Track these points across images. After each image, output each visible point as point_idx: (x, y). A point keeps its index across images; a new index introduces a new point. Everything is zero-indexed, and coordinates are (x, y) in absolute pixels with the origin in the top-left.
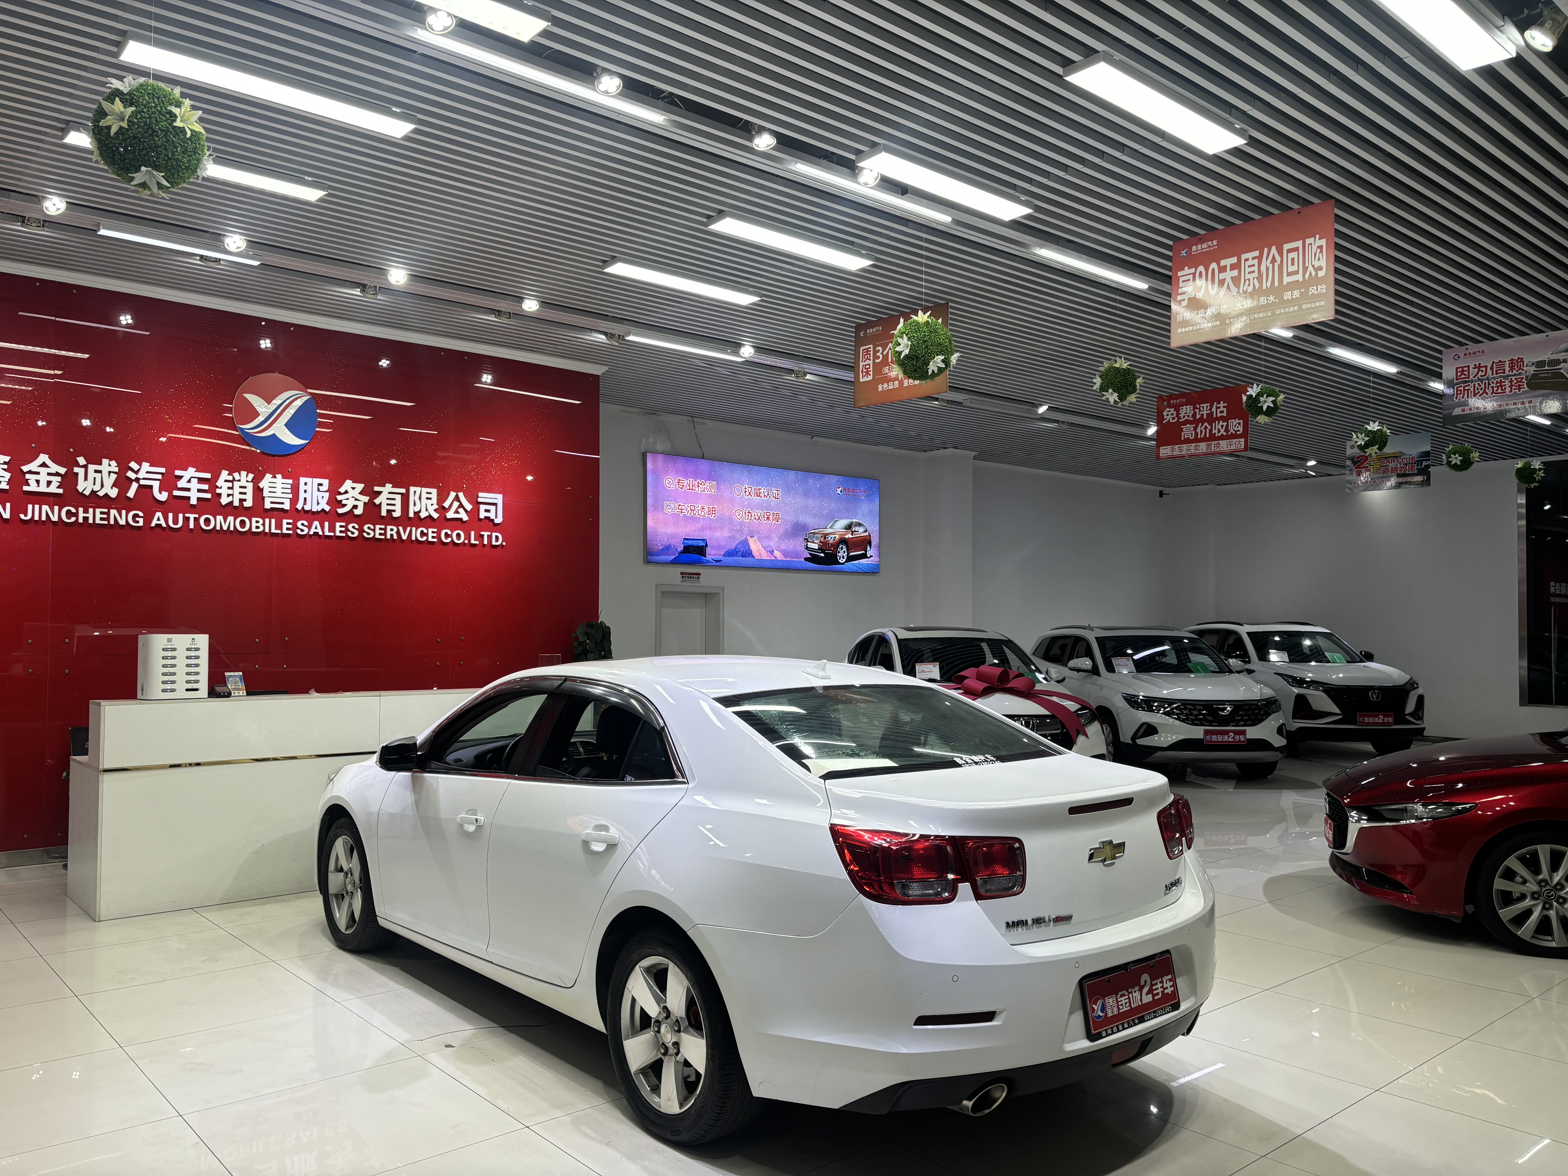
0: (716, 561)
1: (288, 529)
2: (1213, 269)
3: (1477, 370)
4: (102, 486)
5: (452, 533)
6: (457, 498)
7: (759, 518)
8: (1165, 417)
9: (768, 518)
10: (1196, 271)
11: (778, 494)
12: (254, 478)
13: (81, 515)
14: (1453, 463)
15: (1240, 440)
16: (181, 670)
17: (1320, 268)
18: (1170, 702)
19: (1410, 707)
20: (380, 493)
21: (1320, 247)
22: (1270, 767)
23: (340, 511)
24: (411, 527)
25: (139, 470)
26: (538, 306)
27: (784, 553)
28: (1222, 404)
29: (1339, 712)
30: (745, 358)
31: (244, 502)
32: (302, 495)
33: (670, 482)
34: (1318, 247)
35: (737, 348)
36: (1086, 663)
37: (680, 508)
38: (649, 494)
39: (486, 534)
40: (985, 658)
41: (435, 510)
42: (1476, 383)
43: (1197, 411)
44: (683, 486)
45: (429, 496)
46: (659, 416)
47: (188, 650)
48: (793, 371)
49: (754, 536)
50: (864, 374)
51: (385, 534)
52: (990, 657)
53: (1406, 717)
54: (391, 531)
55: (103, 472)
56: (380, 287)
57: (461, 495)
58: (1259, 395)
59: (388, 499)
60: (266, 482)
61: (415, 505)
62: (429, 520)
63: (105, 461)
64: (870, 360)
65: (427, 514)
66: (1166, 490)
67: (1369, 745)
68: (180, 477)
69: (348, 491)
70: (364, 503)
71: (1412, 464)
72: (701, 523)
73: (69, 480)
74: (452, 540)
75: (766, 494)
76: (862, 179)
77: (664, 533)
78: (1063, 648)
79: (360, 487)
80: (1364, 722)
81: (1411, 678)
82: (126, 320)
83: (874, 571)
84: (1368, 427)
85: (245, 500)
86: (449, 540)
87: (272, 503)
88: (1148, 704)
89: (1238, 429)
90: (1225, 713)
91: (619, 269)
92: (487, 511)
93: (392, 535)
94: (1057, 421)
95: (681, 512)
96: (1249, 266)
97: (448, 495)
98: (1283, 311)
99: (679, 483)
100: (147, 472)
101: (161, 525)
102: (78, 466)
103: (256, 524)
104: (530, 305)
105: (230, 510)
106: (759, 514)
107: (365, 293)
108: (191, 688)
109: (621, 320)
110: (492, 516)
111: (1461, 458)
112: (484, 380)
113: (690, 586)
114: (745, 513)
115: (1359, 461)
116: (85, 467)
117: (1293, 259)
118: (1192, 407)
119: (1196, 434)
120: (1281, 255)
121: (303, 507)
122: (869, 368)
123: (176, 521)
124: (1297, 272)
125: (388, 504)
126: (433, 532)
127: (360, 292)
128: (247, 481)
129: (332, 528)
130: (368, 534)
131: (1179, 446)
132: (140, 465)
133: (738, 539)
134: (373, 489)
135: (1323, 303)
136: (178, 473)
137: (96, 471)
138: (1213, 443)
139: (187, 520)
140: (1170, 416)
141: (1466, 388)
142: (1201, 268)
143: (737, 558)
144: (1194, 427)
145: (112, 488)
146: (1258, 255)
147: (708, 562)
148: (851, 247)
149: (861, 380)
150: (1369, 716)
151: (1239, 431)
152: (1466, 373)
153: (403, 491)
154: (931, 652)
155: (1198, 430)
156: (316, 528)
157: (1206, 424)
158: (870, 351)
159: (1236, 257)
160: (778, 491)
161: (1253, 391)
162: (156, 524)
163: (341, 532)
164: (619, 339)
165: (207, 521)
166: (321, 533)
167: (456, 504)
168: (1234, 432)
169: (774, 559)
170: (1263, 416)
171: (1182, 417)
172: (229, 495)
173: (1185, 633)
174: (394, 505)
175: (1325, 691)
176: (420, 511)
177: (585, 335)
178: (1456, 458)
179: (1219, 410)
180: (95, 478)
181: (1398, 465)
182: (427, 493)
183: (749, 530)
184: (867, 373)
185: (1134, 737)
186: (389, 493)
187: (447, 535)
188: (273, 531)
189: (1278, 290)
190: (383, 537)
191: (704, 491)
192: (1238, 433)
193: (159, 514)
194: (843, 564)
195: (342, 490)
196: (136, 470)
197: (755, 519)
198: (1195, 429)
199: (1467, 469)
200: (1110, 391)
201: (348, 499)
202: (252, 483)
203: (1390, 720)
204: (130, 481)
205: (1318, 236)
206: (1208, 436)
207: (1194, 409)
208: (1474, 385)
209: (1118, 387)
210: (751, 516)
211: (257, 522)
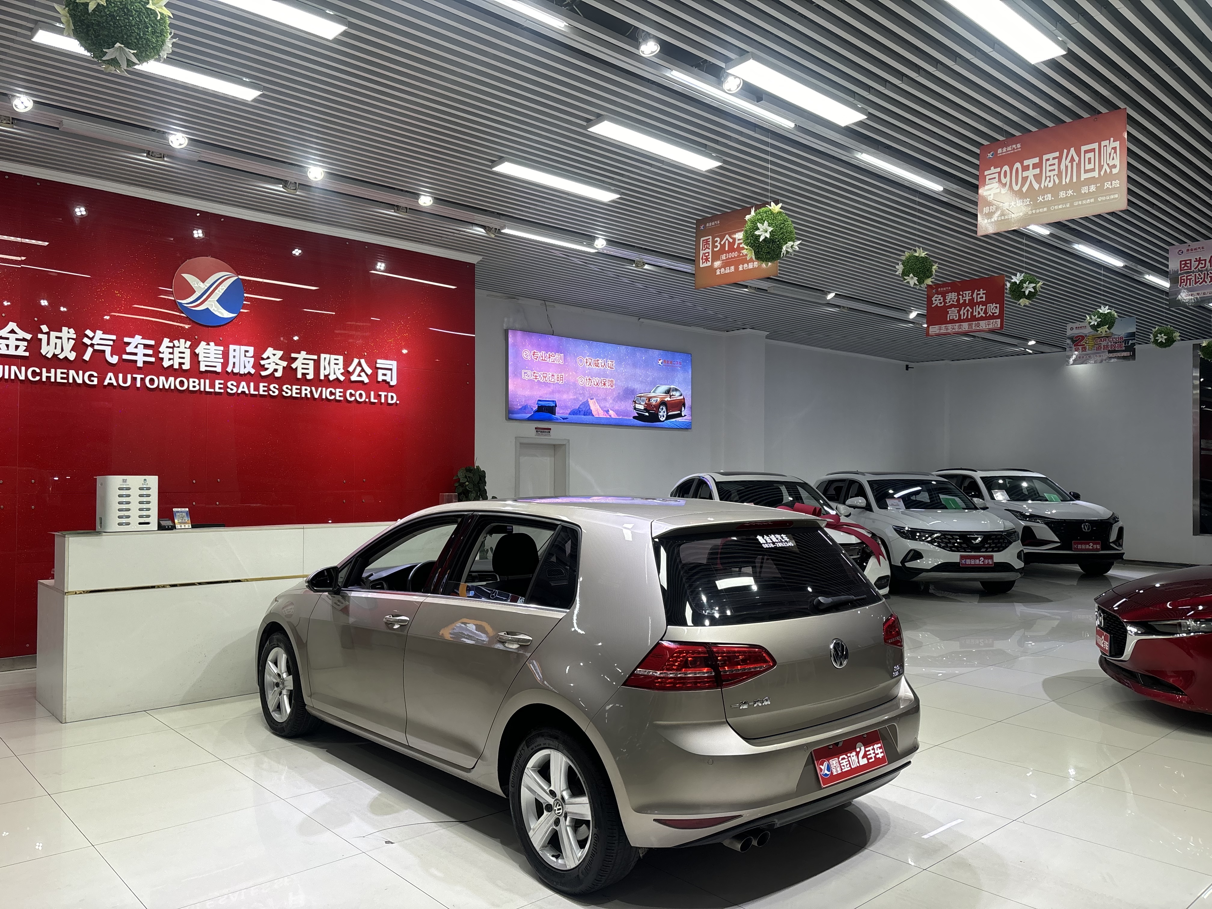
0: (563, 419)
1: (220, 388)
2: (1017, 168)
3: (1198, 263)
4: (62, 350)
5: (356, 392)
6: (359, 364)
7: (597, 384)
8: (934, 302)
9: (604, 384)
10: (1001, 170)
11: (612, 365)
12: (190, 345)
13: (45, 374)
14: (1159, 341)
15: (997, 320)
16: (134, 506)
17: (1114, 166)
18: (932, 533)
19: (1113, 537)
20: (296, 359)
21: (1114, 148)
22: (1011, 584)
23: (264, 373)
24: (322, 387)
25: (93, 337)
26: (432, 201)
27: (617, 412)
28: (982, 292)
29: (1059, 541)
30: (597, 249)
31: (183, 366)
32: (231, 360)
33: (527, 354)
34: (1112, 148)
35: (592, 241)
36: (860, 501)
37: (535, 375)
38: (510, 363)
39: (383, 394)
40: (783, 496)
41: (342, 374)
42: (1197, 274)
43: (961, 297)
44: (538, 357)
45: (336, 362)
46: (518, 299)
47: (141, 489)
48: (634, 261)
49: (593, 399)
50: (704, 261)
51: (300, 393)
52: (787, 495)
53: (1111, 544)
54: (306, 391)
55: (63, 338)
56: (299, 184)
57: (363, 361)
58: (1022, 282)
59: (303, 364)
60: (202, 349)
61: (325, 369)
62: (336, 382)
63: (65, 329)
64: (709, 249)
65: (335, 377)
66: (911, 365)
67: (1077, 566)
68: (129, 344)
69: (270, 357)
70: (284, 367)
71: (1121, 342)
72: (552, 387)
73: (34, 345)
74: (356, 399)
75: (603, 364)
76: (726, 86)
77: (522, 395)
78: (838, 490)
79: (280, 353)
80: (1077, 549)
81: (1113, 513)
82: (81, 211)
83: (687, 427)
84: (1100, 310)
85: (183, 364)
86: (353, 398)
87: (206, 366)
88: (912, 534)
89: (995, 311)
90: (977, 541)
91: (506, 168)
92: (385, 375)
93: (306, 394)
94: (839, 306)
95: (536, 379)
96: (1050, 165)
97: (352, 361)
98: (1080, 203)
99: (534, 354)
100: (101, 339)
101: (112, 384)
102: (42, 333)
103: (193, 384)
104: (426, 201)
105: (170, 372)
106: (597, 381)
107: (287, 188)
108: (143, 521)
109: (499, 215)
110: (388, 380)
111: (1166, 337)
112: (378, 267)
113: (543, 439)
114: (587, 380)
115: (1078, 340)
116: (48, 334)
117: (1090, 159)
118: (956, 294)
119: (960, 315)
120: (1079, 155)
121: (232, 371)
122: (709, 255)
123: (125, 381)
124: (1093, 170)
125: (303, 369)
126: (340, 392)
127: (283, 187)
128: (185, 348)
129: (257, 388)
130: (287, 393)
131: (945, 325)
132: (95, 333)
133: (581, 401)
134: (290, 355)
135: (1116, 196)
136: (126, 340)
137: (57, 338)
138: (974, 323)
139: (134, 379)
140: (938, 301)
141: (1189, 278)
142: (1006, 168)
143: (580, 416)
144: (958, 310)
145: (70, 352)
146: (1058, 155)
147: (557, 419)
148: (704, 149)
149: (701, 266)
150: (1081, 544)
151: (996, 313)
152: (1189, 265)
153: (315, 357)
154: (737, 492)
155: (962, 313)
156: (243, 388)
157: (968, 307)
158: (709, 241)
159: (1038, 158)
160: (612, 362)
161: (1017, 279)
162: (109, 383)
163: (264, 391)
164: (495, 232)
165: (152, 381)
166: (247, 392)
167: (359, 369)
168: (991, 314)
169: (609, 417)
170: (1025, 299)
171: (948, 302)
172: (170, 359)
173: (934, 477)
174: (308, 369)
175: (1046, 524)
176: (329, 375)
177: (467, 229)
178: (1162, 337)
179: (979, 296)
180: (56, 344)
181: (1109, 343)
182: (335, 359)
183: (590, 393)
184: (707, 260)
185: (904, 561)
186: (304, 359)
187: (351, 395)
188: (208, 389)
189: (1076, 186)
190: (299, 396)
191: (554, 361)
192: (995, 315)
193: (110, 375)
194: (663, 421)
195: (265, 356)
196: (91, 336)
197: (594, 384)
198: (959, 312)
199: (1169, 346)
200: (911, 275)
201: (269, 364)
202: (189, 350)
203: (1098, 547)
204: (87, 346)
205: (1112, 139)
206: (969, 317)
207: (958, 296)
208: (1195, 275)
209: (917, 273)
210: (591, 382)
211: (194, 382)
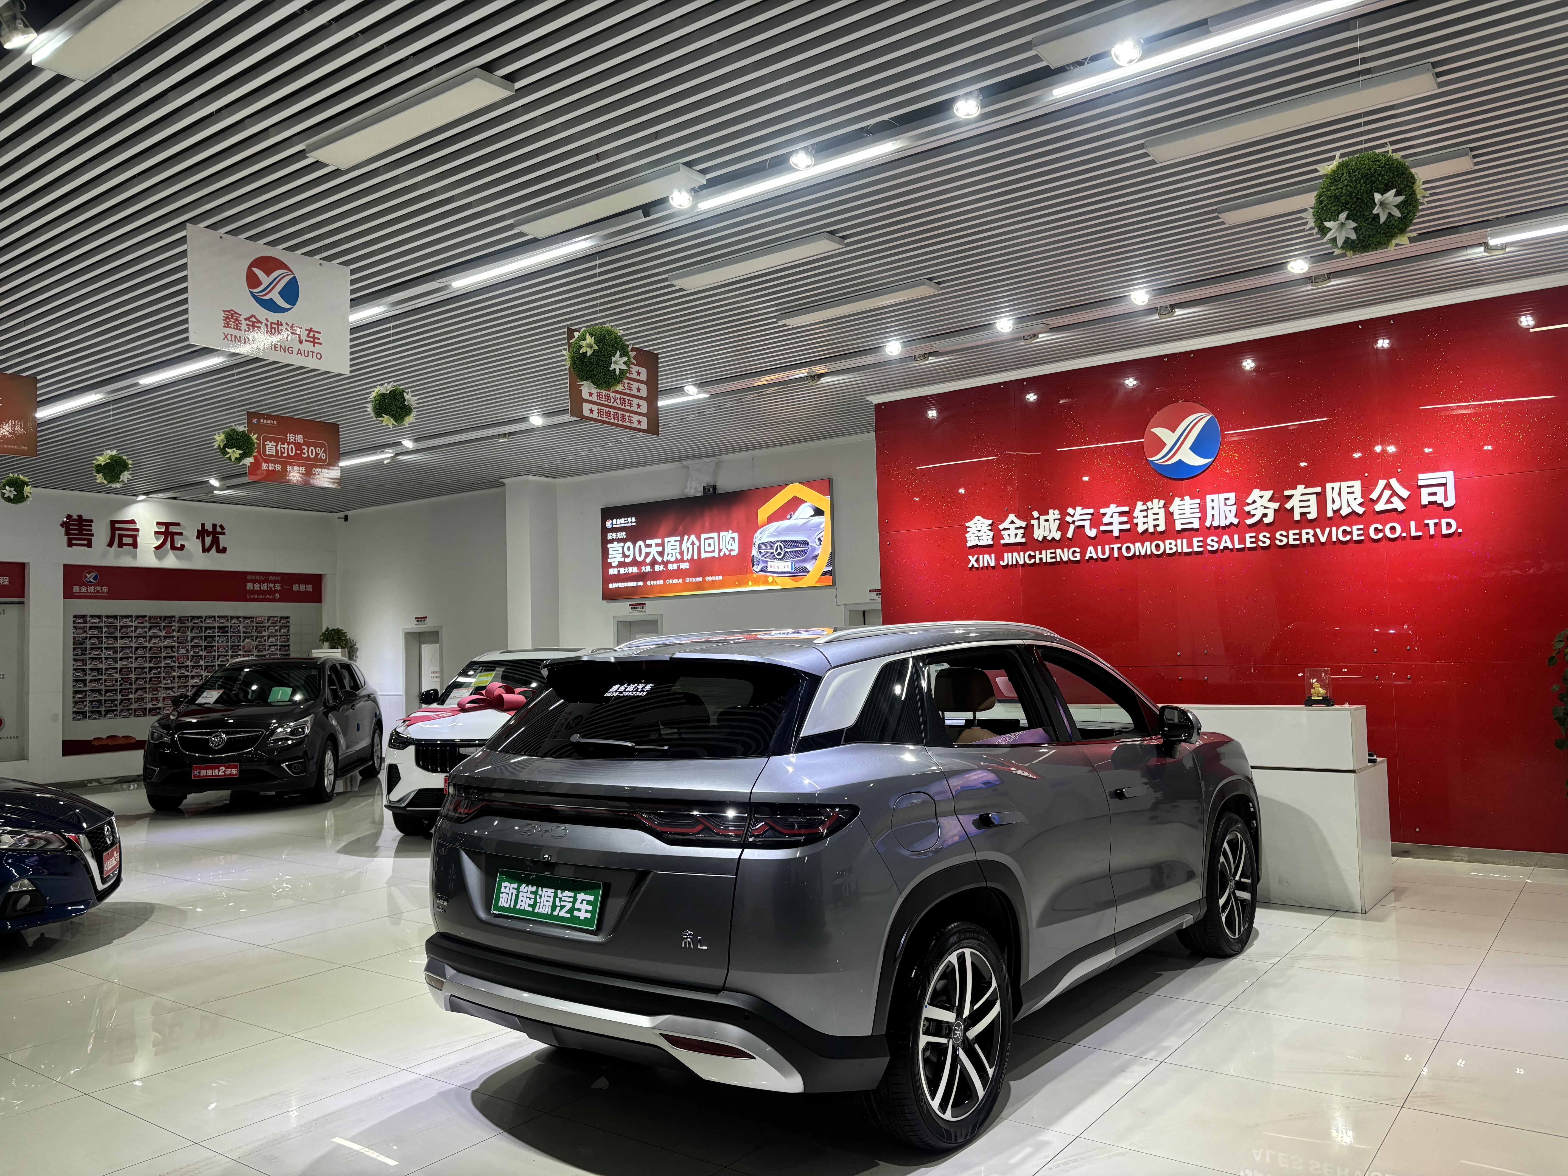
1: (1198, 547)
4: (1050, 532)
6: (1388, 486)
12: (1165, 504)
13: (1038, 556)
20: (1291, 497)
23: (1249, 522)
24: (1331, 527)
25: (1074, 514)
31: (1157, 528)
32: (1209, 512)
39: (1431, 522)
41: (1360, 505)
51: (1300, 539)
54: (1307, 535)
55: (1050, 520)
57: (1394, 482)
59: (1300, 501)
60: (1175, 505)
61: (1334, 503)
62: (1352, 516)
63: (1051, 511)
65: (1350, 510)
68: (1104, 514)
69: (1256, 500)
70: (1275, 509)
73: (1028, 530)
74: (1385, 535)
79: (1268, 494)
85: (1158, 525)
86: (1380, 535)
87: (1182, 524)
92: (1430, 494)
93: (1308, 539)
97: (1376, 484)
100: (1081, 515)
101: (1093, 557)
102: (1034, 519)
105: (1145, 536)
110: (1441, 500)
116: (1038, 518)
121: (1211, 524)
123: (1103, 553)
125: (1301, 507)
126: (1358, 529)
128: (1159, 508)
129: (1242, 540)
130: (1281, 541)
132: (1075, 510)
134: (1283, 493)
136: (1102, 511)
137: (1045, 521)
139: (1112, 550)
145: (1057, 532)
153: (1318, 489)
156: (1226, 542)
162: (1089, 557)
163: (1251, 543)
165: (1128, 549)
166: (1231, 547)
167: (1387, 493)
172: (1144, 523)
174: (1308, 507)
176: (1340, 509)
180: (1045, 526)
182: (1348, 487)
186: (1302, 495)
187: (1377, 531)
188: (1186, 550)
190: (1298, 542)
193: (1091, 548)
195: (1249, 500)
201: (1256, 509)
202: (1163, 509)
204: (1069, 523)
211: (1170, 544)
